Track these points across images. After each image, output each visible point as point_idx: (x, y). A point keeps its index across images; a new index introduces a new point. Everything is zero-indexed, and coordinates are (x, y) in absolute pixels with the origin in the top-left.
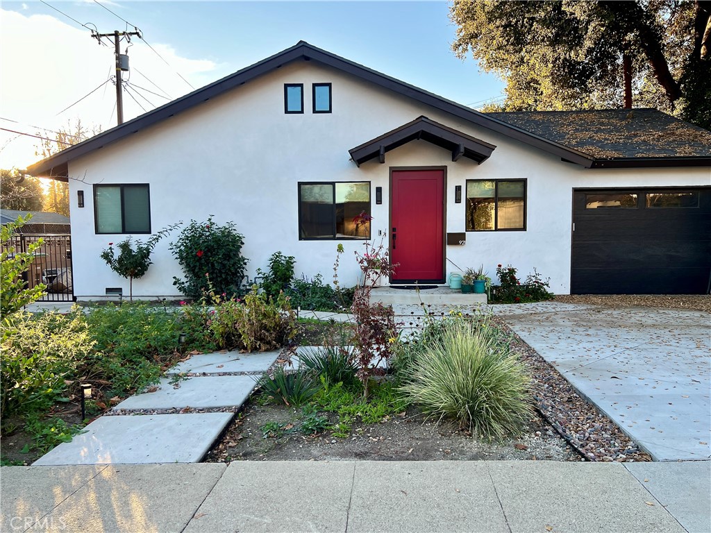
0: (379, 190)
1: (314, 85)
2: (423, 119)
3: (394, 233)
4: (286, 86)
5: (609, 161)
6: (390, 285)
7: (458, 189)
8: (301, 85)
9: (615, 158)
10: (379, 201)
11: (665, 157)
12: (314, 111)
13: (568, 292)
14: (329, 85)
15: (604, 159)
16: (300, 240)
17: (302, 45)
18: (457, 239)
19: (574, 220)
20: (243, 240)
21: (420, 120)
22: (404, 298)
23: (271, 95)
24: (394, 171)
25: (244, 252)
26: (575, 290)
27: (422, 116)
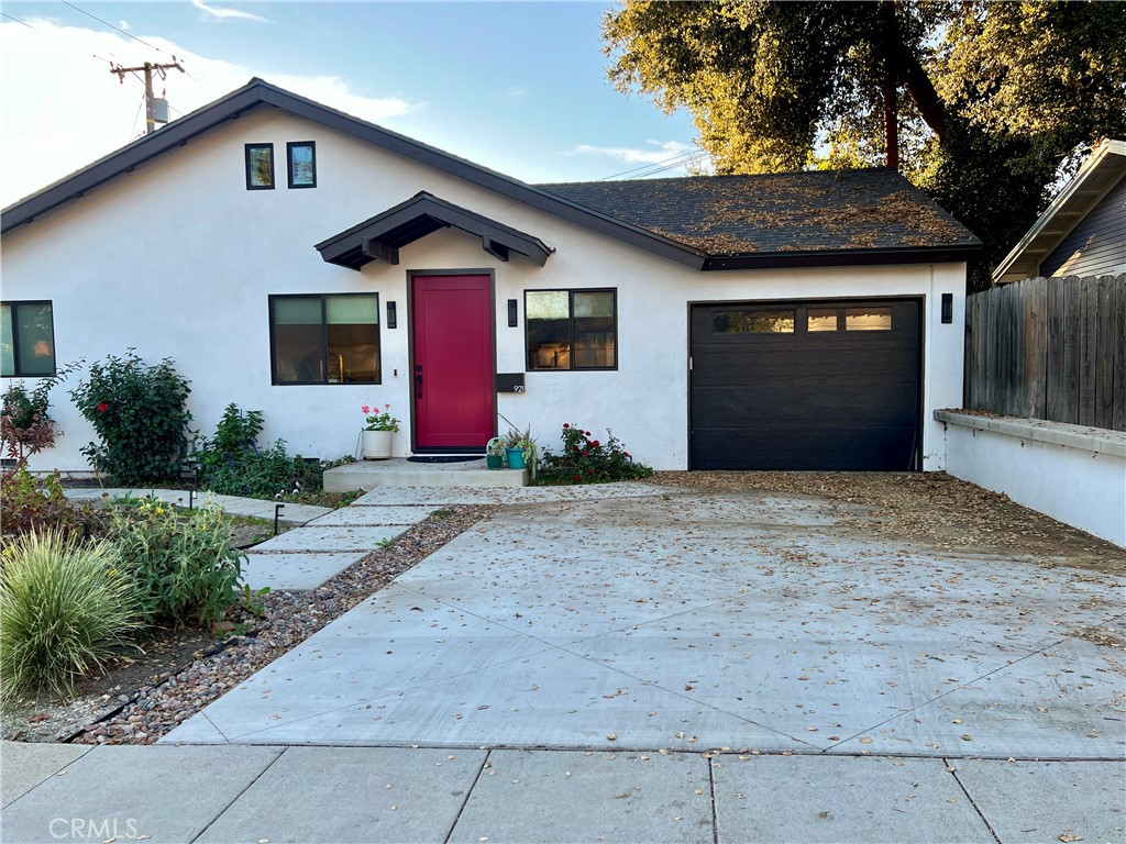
0: (392, 306)
1: (290, 146)
2: (425, 196)
3: (418, 373)
4: (248, 147)
5: (731, 259)
6: (412, 455)
7: (512, 304)
8: (270, 146)
9: (742, 254)
10: (392, 324)
11: (821, 251)
12: (291, 186)
13: (684, 466)
14: (311, 144)
15: (724, 255)
16: (273, 384)
17: (256, 84)
18: (513, 383)
19: (691, 352)
20: (189, 386)
21: (420, 198)
22: (397, 476)
23: (226, 161)
24: (414, 277)
25: (190, 404)
26: (694, 463)
27: (423, 192)
